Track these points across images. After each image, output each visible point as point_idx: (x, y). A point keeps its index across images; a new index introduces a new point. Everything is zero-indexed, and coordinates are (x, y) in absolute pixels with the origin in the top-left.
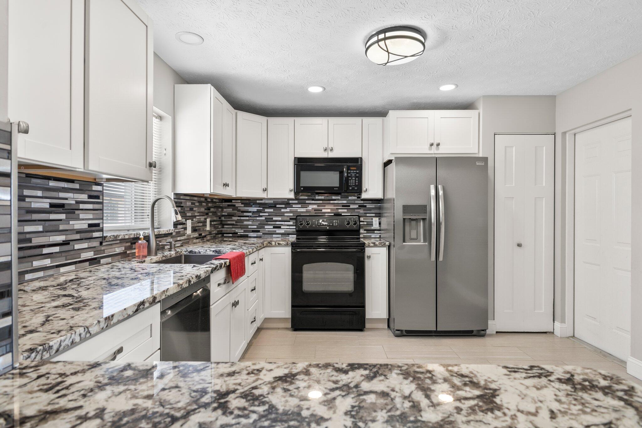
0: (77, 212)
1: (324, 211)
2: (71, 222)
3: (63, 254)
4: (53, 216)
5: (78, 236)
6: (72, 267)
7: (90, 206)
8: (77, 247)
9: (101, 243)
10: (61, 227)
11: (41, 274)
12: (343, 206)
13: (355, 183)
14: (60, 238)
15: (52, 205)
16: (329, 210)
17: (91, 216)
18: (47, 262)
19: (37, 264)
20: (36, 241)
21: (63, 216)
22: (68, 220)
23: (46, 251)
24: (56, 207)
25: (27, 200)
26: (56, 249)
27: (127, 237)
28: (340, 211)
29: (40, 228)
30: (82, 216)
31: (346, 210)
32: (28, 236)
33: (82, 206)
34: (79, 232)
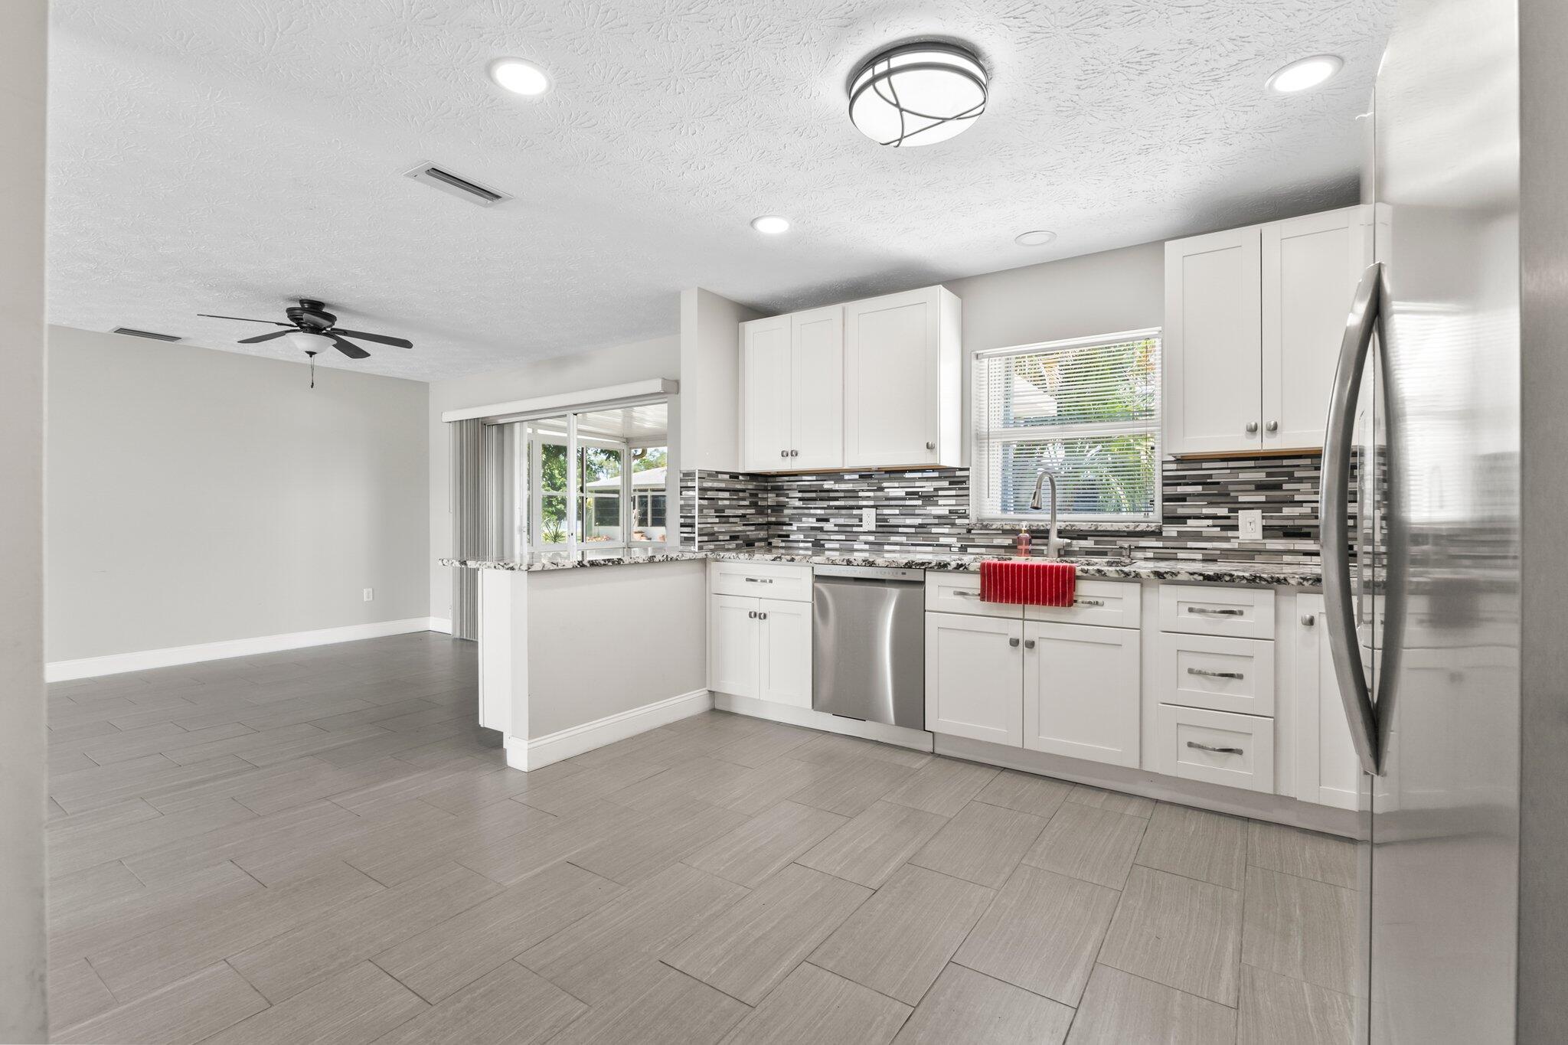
0: (935, 499)
2: (928, 508)
3: (919, 535)
4: (908, 503)
5: (936, 521)
6: (930, 549)
7: (953, 493)
8: (934, 530)
9: (969, 531)
10: (917, 512)
11: (897, 548)
14: (918, 521)
15: (907, 493)
17: (953, 502)
18: (903, 539)
19: (893, 539)
20: (892, 521)
21: (920, 502)
22: (924, 506)
23: (901, 530)
24: (911, 495)
25: (886, 490)
26: (913, 530)
27: (1008, 527)
29: (897, 512)
30: (940, 502)
32: (886, 517)
33: (941, 493)
34: (939, 517)
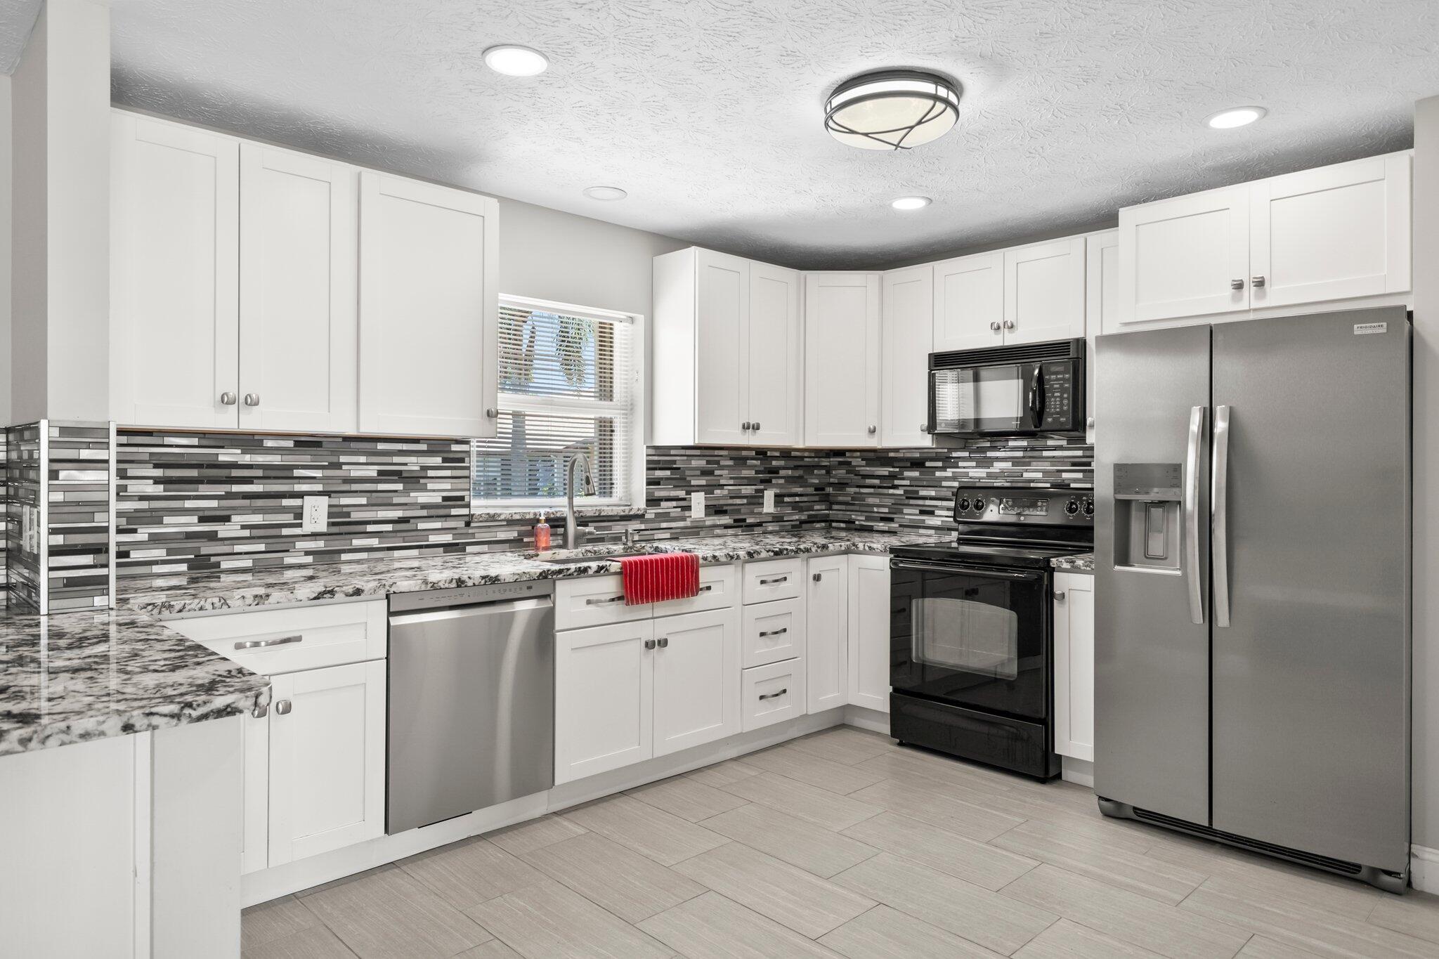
0: (422, 481)
1: (1026, 475)
2: (412, 494)
3: (399, 534)
4: (381, 487)
5: (424, 513)
6: (415, 552)
7: (448, 473)
8: (421, 526)
9: (468, 524)
10: (396, 500)
11: (364, 555)
12: (1074, 464)
13: (1062, 404)
14: (399, 514)
15: (380, 473)
16: (1040, 475)
17: (448, 486)
18: (374, 542)
19: (357, 542)
20: (356, 516)
21: (400, 487)
22: (406, 492)
23: (370, 528)
24: (384, 475)
25: (344, 467)
26: (389, 527)
27: (517, 517)
28: (1065, 475)
29: (363, 501)
30: (430, 486)
31: (1080, 475)
32: (345, 509)
33: (431, 473)
34: (424, 506)
